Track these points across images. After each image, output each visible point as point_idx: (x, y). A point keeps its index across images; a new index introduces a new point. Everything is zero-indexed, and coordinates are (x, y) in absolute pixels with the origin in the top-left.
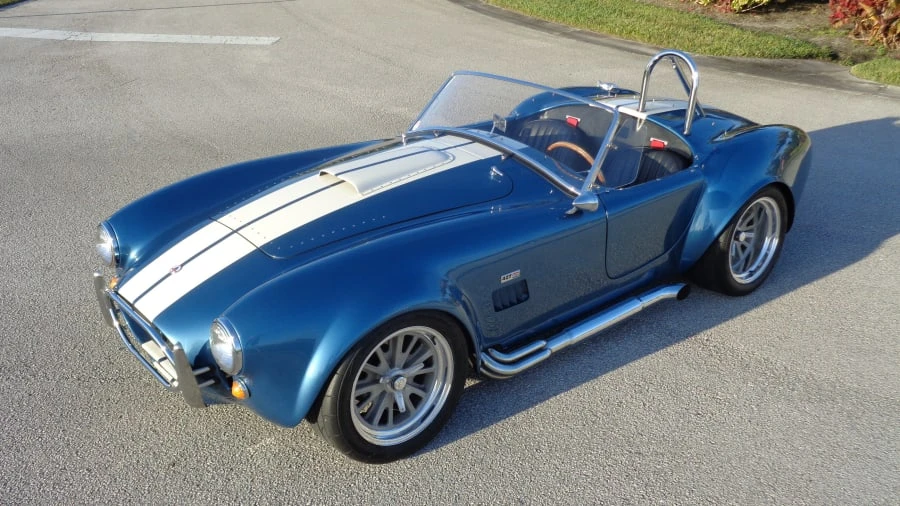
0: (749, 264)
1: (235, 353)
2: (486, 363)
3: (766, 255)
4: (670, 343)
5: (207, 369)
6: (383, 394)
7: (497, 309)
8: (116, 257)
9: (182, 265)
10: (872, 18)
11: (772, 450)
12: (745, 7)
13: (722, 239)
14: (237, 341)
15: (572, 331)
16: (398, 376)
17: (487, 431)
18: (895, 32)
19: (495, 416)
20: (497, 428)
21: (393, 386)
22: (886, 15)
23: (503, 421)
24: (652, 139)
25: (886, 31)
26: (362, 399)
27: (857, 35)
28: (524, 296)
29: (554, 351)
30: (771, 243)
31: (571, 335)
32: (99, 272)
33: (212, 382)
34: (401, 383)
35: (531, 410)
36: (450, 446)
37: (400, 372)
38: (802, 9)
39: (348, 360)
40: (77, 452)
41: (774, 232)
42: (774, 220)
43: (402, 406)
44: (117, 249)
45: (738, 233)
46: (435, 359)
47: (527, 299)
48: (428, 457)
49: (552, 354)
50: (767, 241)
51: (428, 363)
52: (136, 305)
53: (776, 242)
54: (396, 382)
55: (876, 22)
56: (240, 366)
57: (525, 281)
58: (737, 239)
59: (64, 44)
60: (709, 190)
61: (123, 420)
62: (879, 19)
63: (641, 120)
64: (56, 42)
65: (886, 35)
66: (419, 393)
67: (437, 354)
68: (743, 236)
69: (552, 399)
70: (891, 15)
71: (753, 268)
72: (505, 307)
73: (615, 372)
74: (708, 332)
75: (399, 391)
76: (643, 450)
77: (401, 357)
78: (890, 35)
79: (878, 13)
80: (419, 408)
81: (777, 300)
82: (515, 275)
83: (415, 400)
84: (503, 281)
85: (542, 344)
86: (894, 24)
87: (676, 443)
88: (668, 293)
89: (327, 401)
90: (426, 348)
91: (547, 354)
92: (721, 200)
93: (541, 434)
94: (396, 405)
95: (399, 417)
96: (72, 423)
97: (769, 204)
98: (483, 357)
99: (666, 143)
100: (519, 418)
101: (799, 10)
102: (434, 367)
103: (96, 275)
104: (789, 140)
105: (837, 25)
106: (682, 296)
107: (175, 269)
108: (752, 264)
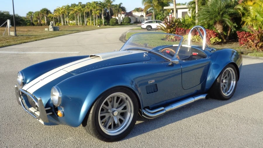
0: (227, 90)
1: (59, 98)
2: (145, 113)
3: (233, 86)
4: (205, 111)
5: (50, 108)
6: (110, 117)
7: (147, 93)
8: (23, 82)
9: (43, 79)
10: (252, 43)
11: (244, 136)
12: (214, 43)
13: (218, 79)
14: (60, 94)
15: (173, 105)
16: (115, 111)
17: (146, 134)
18: (259, 46)
19: (148, 130)
20: (149, 133)
21: (113, 114)
22: (255, 42)
23: (151, 131)
24: (193, 53)
25: (256, 46)
26: (102, 118)
27: (248, 48)
28: (156, 90)
29: (167, 111)
30: (233, 83)
31: (172, 107)
32: (17, 85)
33: (51, 113)
34: (116, 113)
35: (160, 128)
36: (133, 138)
37: (116, 110)
38: (231, 43)
39: (98, 100)
40: (3, 143)
41: (234, 78)
42: (233, 75)
43: (116, 122)
44: (23, 80)
45: (222, 80)
46: (127, 107)
47: (157, 91)
48: (126, 141)
49: (166, 112)
50: (232, 82)
51: (125, 108)
52: (27, 91)
53: (235, 82)
54: (114, 113)
55: (253, 44)
56: (60, 103)
57: (156, 84)
58: (222, 82)
59: (17, 54)
60: (212, 64)
61: (21, 134)
62: (254, 43)
63: (189, 48)
64: (14, 54)
65: (256, 47)
66: (122, 118)
67: (128, 105)
68: (224, 81)
69: (167, 125)
70: (257, 42)
71: (229, 91)
72: (150, 93)
73: (188, 118)
74: (217, 109)
75: (115, 116)
76: (200, 137)
77: (116, 105)
78: (258, 47)
79: (253, 41)
80: (122, 124)
81: (237, 101)
82: (153, 81)
83: (121, 121)
84: (149, 83)
85: (163, 108)
86: (258, 44)
87: (211, 135)
88: (203, 97)
89: (91, 115)
90: (124, 103)
91: (164, 112)
92: (216, 67)
93: (164, 134)
94: (114, 122)
95: (115, 126)
96: (3, 135)
97: (231, 70)
98: (143, 111)
99: (197, 53)
100: (156, 130)
101: (230, 44)
102: (127, 109)
103: (16, 86)
104: (235, 54)
105: (241, 46)
106: (207, 98)
107: (41, 80)
108: (228, 90)
